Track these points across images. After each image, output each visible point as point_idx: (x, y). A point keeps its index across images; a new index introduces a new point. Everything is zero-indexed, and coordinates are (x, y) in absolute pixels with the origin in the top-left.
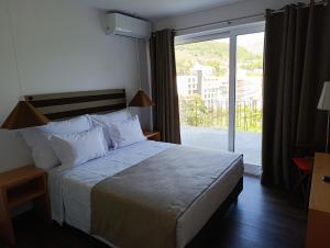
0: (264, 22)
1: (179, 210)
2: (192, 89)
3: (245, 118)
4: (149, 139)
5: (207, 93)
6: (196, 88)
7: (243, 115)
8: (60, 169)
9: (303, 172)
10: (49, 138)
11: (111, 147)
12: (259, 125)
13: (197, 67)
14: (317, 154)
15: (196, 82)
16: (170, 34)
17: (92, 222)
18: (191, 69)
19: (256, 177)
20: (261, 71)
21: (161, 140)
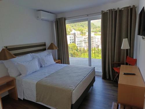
0: (101, 15)
1: (72, 89)
2: (72, 41)
3: (95, 53)
4: (56, 63)
5: (78, 43)
6: (73, 41)
7: (94, 52)
8: (21, 76)
9: (117, 72)
10: (16, 64)
11: (41, 67)
12: (100, 55)
13: (73, 31)
14: (121, 65)
15: (73, 38)
16: (63, 19)
17: (37, 97)
18: (71, 33)
19: (100, 76)
20: (100, 33)
21: (62, 63)
